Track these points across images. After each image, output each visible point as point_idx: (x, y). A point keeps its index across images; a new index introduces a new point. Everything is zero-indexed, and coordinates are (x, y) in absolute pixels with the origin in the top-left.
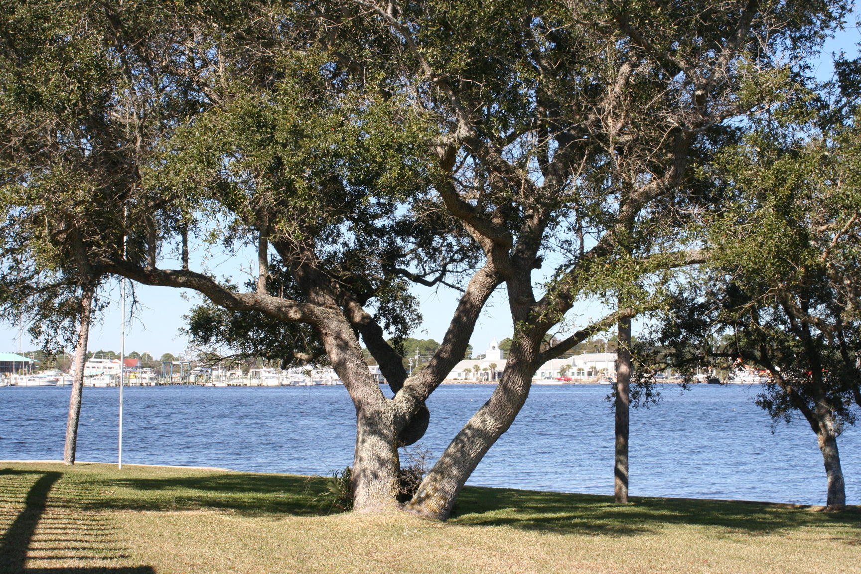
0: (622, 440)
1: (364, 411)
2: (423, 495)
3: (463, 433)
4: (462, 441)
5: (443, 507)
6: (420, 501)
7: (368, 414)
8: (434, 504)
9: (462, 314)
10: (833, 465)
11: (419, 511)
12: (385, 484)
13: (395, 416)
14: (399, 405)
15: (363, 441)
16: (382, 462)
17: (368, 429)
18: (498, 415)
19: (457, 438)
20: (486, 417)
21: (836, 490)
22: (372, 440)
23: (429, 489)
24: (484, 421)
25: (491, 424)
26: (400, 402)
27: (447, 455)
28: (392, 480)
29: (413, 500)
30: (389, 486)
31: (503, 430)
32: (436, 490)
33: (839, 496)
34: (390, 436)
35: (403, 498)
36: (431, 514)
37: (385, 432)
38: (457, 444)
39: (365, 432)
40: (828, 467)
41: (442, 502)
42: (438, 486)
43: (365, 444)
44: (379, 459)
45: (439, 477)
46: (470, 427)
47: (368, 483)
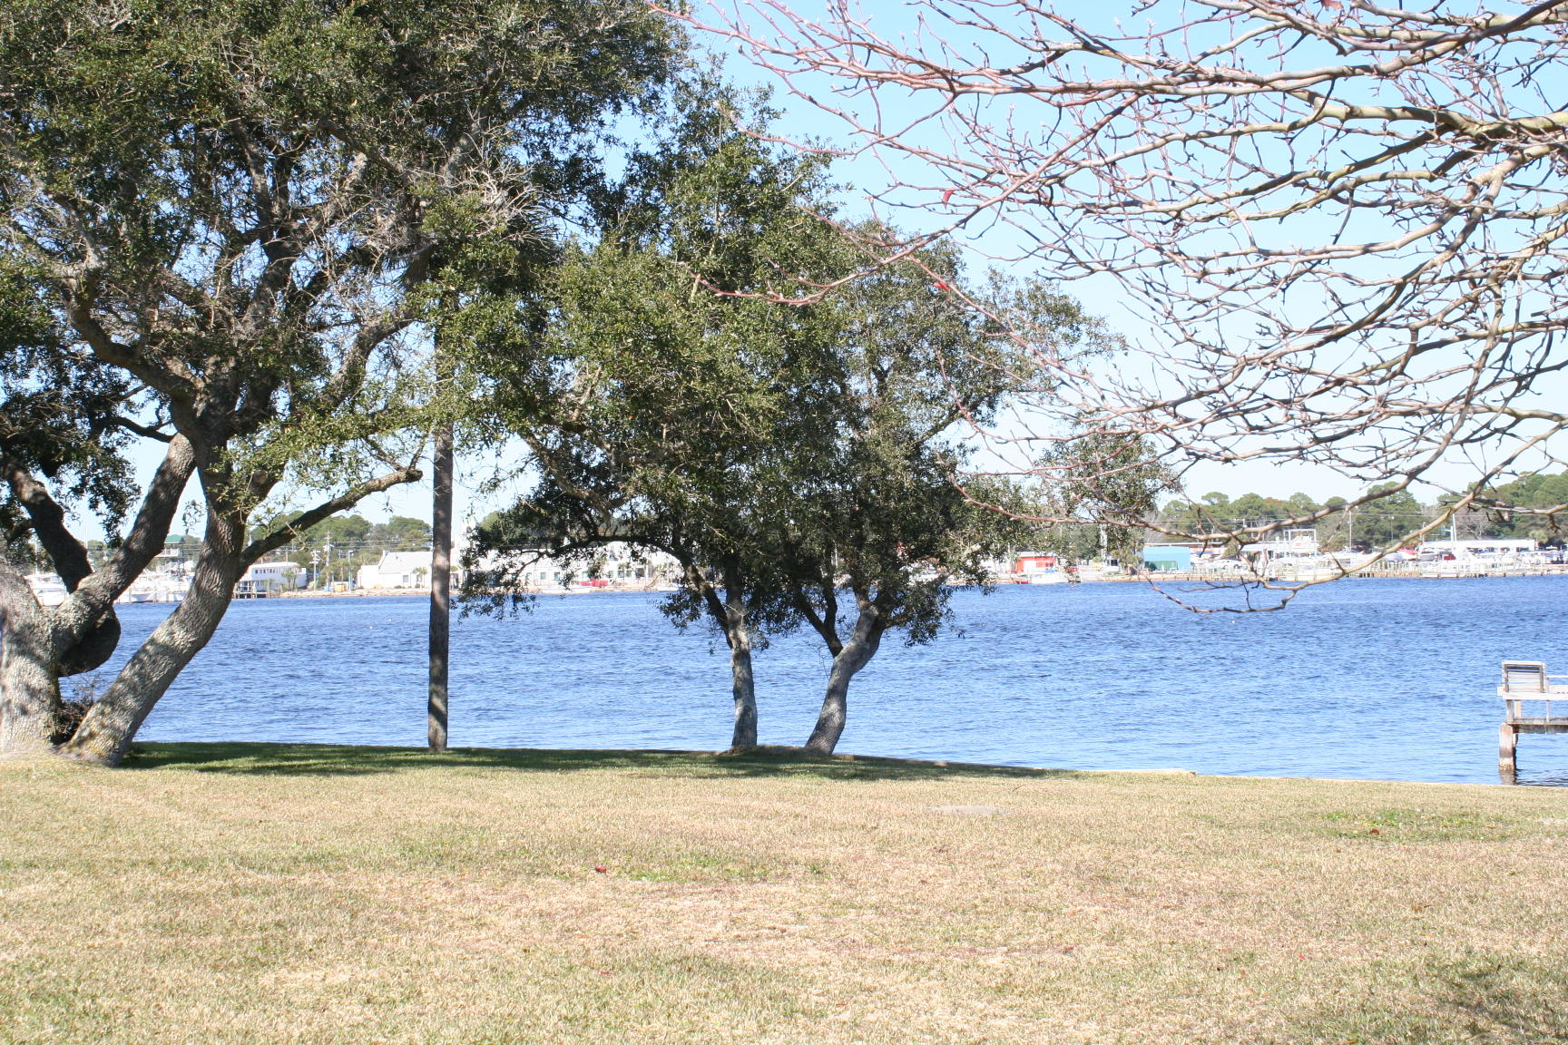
0: (438, 662)
1: (10, 624)
2: (85, 734)
3: (144, 650)
4: (141, 661)
5: (112, 749)
6: (81, 742)
7: (16, 628)
8: (100, 745)
9: (160, 489)
10: (744, 690)
11: (79, 755)
12: (36, 722)
13: (55, 630)
14: (64, 615)
15: (8, 665)
16: (32, 693)
17: (15, 647)
18: (190, 624)
19: (135, 657)
20: (175, 627)
21: (746, 726)
22: (20, 662)
23: (94, 727)
24: (171, 633)
25: (181, 638)
26: (66, 611)
27: (121, 680)
28: (45, 716)
29: (72, 741)
30: (41, 724)
31: (197, 646)
32: (103, 726)
33: (750, 734)
34: (45, 656)
35: (59, 740)
36: (94, 758)
37: (39, 652)
38: (134, 665)
39: (11, 652)
40: (737, 693)
41: (110, 743)
42: (107, 722)
43: (11, 668)
44: (28, 688)
45: (108, 709)
46: (152, 642)
47: (14, 719)
